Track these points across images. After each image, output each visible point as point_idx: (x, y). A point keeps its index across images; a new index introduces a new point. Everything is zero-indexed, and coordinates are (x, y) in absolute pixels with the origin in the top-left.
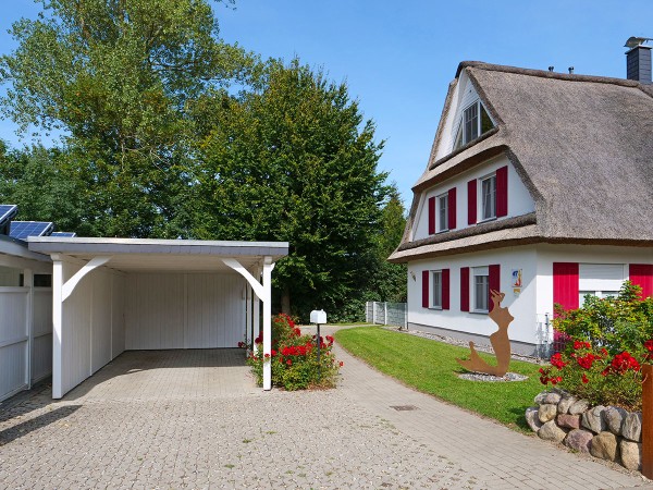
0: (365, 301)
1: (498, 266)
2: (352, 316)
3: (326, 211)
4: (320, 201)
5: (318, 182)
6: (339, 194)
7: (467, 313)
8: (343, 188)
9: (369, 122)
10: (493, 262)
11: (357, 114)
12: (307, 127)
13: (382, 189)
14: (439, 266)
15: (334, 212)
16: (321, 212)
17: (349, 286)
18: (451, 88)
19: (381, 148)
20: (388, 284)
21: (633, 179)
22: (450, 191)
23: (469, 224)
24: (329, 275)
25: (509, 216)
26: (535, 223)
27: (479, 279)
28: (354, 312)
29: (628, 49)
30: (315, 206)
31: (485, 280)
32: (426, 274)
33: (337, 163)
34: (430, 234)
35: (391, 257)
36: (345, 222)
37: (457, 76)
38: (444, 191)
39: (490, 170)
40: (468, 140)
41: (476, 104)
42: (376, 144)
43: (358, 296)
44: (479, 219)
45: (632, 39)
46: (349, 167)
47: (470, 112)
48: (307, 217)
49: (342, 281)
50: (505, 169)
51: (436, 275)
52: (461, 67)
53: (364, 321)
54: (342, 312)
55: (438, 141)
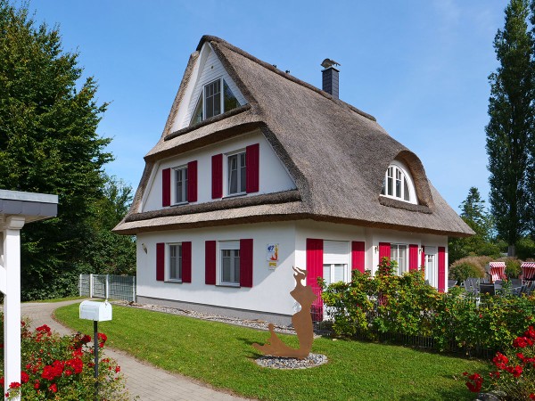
0: (78, 273)
1: (252, 240)
2: (62, 291)
3: (38, 171)
4: (30, 157)
5: (28, 134)
6: (55, 152)
7: (213, 287)
8: (59, 147)
9: (89, 80)
10: (246, 236)
11: (75, 67)
12: (12, 66)
13: (101, 156)
14: (178, 239)
15: (50, 173)
16: (32, 172)
17: (59, 258)
18: (192, 60)
19: (103, 110)
20: (102, 255)
21: (352, 171)
22: (189, 164)
23: (213, 198)
24: (39, 245)
25: (261, 192)
26: (300, 200)
27: (226, 253)
28: (65, 286)
29: (323, 68)
30: (23, 163)
31: (232, 254)
32: (160, 248)
33: (53, 117)
34: (164, 205)
35: (117, 228)
36: (62, 186)
37: (199, 49)
38: (183, 163)
39: (240, 147)
40: (209, 115)
41: (219, 81)
42: (98, 105)
43: (71, 269)
44: (225, 193)
45: (327, 60)
46: (68, 124)
47: (212, 88)
48: (13, 175)
49: (52, 252)
50: (256, 147)
51: (173, 248)
52: (204, 40)
53: (77, 294)
54: (51, 287)
55: (174, 111)
